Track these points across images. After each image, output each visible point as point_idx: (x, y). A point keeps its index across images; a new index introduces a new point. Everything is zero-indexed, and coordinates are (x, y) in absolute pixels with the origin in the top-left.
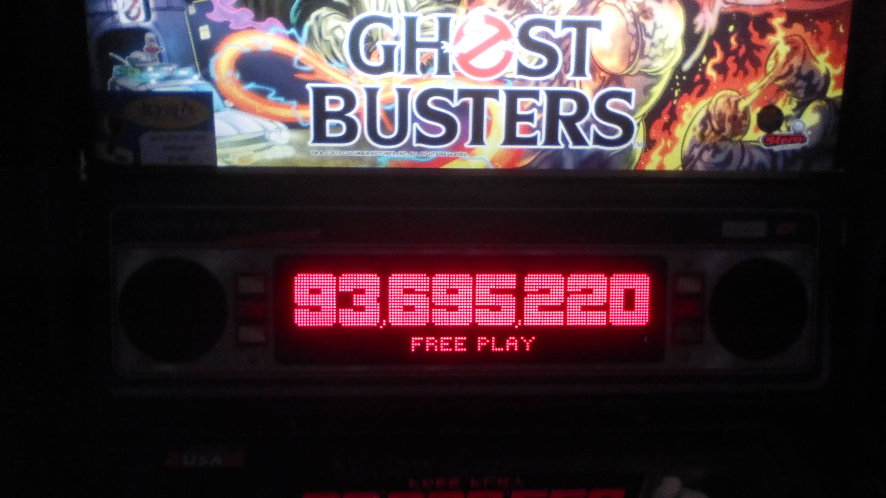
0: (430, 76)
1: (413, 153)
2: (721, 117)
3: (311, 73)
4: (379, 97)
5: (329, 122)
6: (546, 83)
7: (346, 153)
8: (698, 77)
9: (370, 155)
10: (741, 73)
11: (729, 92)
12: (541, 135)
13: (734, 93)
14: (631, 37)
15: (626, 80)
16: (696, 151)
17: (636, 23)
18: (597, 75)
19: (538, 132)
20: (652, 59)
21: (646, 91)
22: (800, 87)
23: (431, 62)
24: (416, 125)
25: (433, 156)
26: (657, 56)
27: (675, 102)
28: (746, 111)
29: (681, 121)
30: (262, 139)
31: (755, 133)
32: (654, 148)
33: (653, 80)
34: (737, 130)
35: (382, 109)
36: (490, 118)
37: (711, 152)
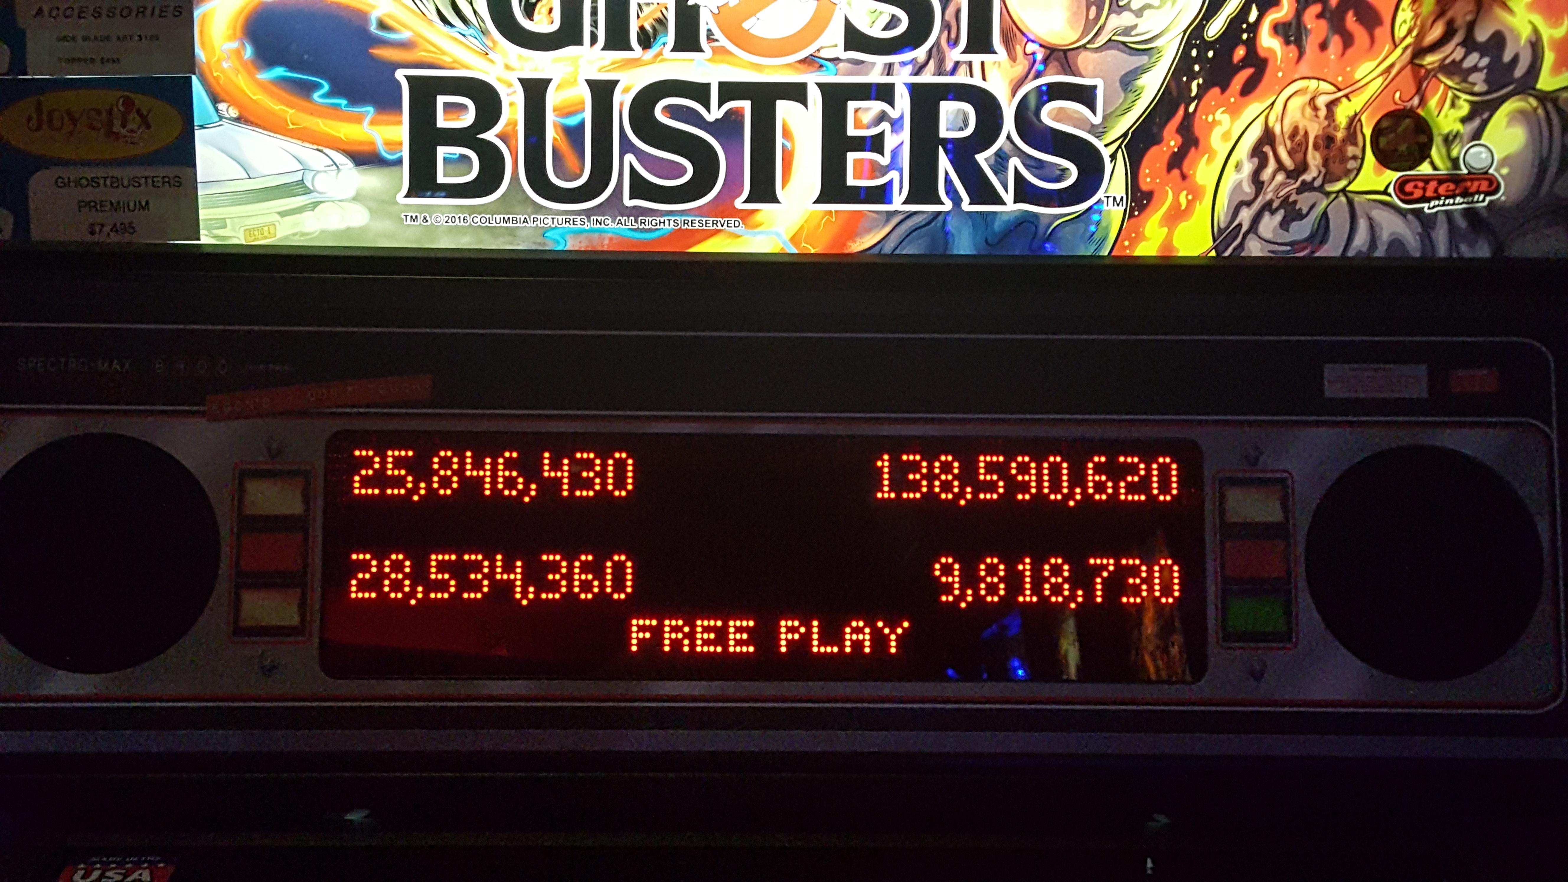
0: (660, 54)
1: (625, 218)
2: (1298, 142)
3: (405, 45)
4: (553, 99)
5: (442, 152)
7: (480, 220)
8: (1240, 52)
9: (530, 224)
10: (1337, 42)
11: (1313, 84)
15: (1082, 60)
16: (1246, 216)
18: (1019, 49)
19: (893, 175)
21: (1128, 82)
22: (1474, 70)
23: (661, 22)
24: (629, 158)
25: (667, 226)
27: (1192, 107)
28: (1353, 125)
29: (1209, 150)
30: (299, 188)
31: (1378, 173)
32: (1150, 209)
33: (1144, 59)
34: (1335, 167)
35: (555, 125)
36: (788, 145)
37: (1279, 217)
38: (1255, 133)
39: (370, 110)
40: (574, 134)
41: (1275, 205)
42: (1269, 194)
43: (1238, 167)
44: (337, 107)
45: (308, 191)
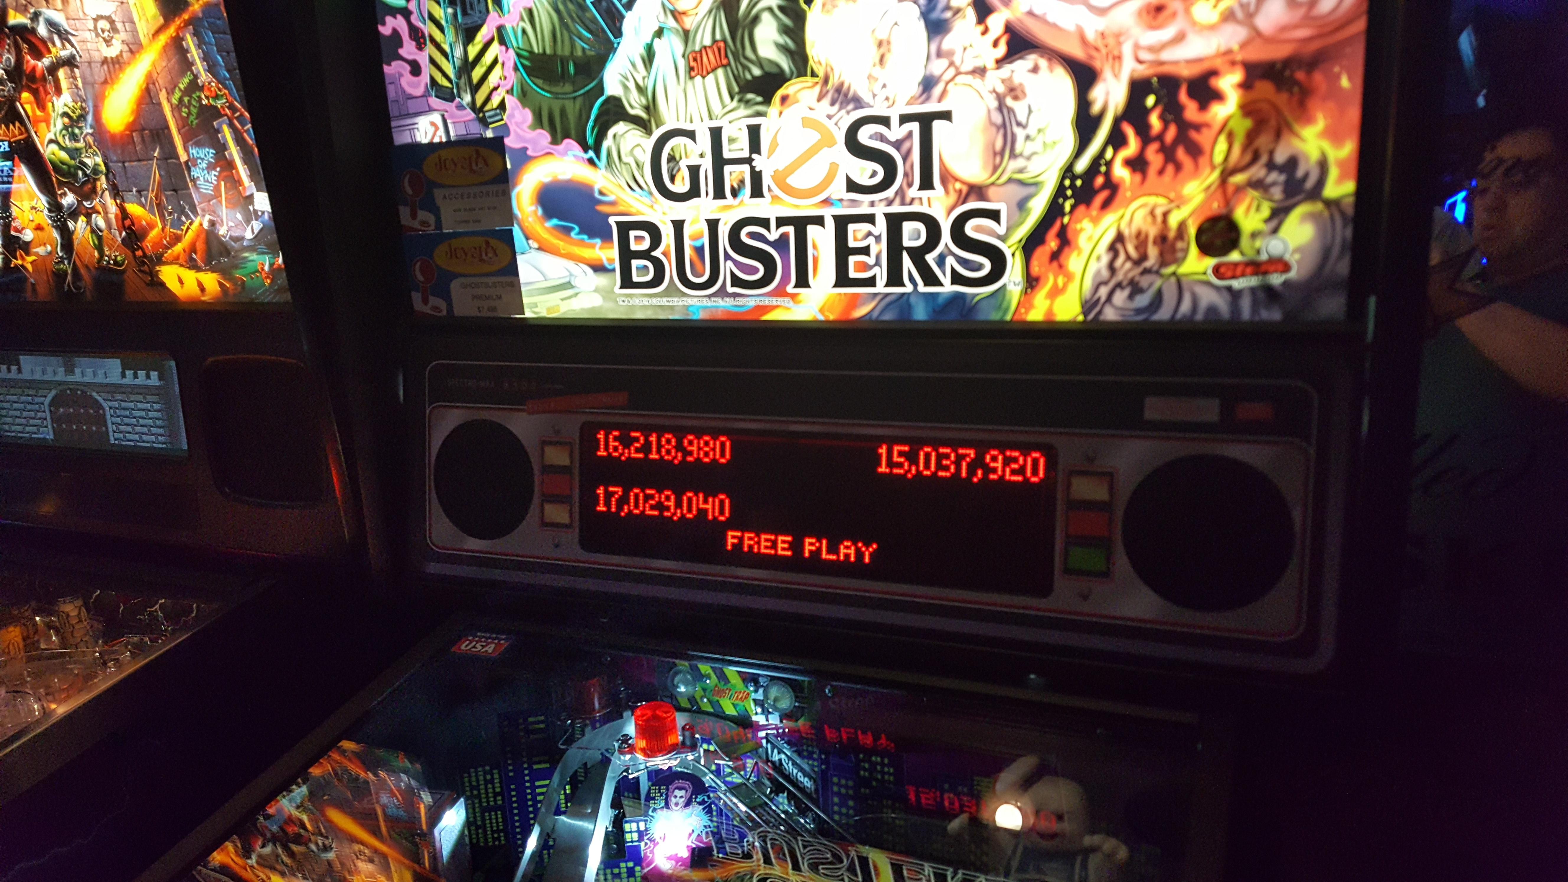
0: (742, 201)
1: (727, 299)
2: (1141, 240)
3: (613, 203)
4: (687, 231)
5: (635, 263)
6: (884, 203)
7: (655, 301)
8: (1100, 180)
9: (681, 304)
10: (1170, 169)
11: (1152, 200)
12: (881, 274)
13: (1161, 201)
14: (994, 130)
15: (992, 192)
16: (1103, 292)
17: (1001, 107)
18: (951, 187)
19: (876, 270)
20: (1028, 158)
21: (1022, 205)
22: (1274, 184)
23: (742, 182)
24: (730, 264)
25: (751, 303)
26: (1034, 153)
27: (1066, 220)
28: (1182, 227)
29: (1077, 248)
30: (568, 285)
31: (1199, 259)
32: (1038, 288)
33: (1031, 190)
34: (1168, 257)
35: (690, 245)
36: (816, 253)
37: (1127, 292)
38: (1110, 236)
39: (598, 241)
40: (699, 250)
41: (1125, 283)
42: (1120, 276)
43: (1099, 259)
44: (582, 240)
45: (573, 287)
